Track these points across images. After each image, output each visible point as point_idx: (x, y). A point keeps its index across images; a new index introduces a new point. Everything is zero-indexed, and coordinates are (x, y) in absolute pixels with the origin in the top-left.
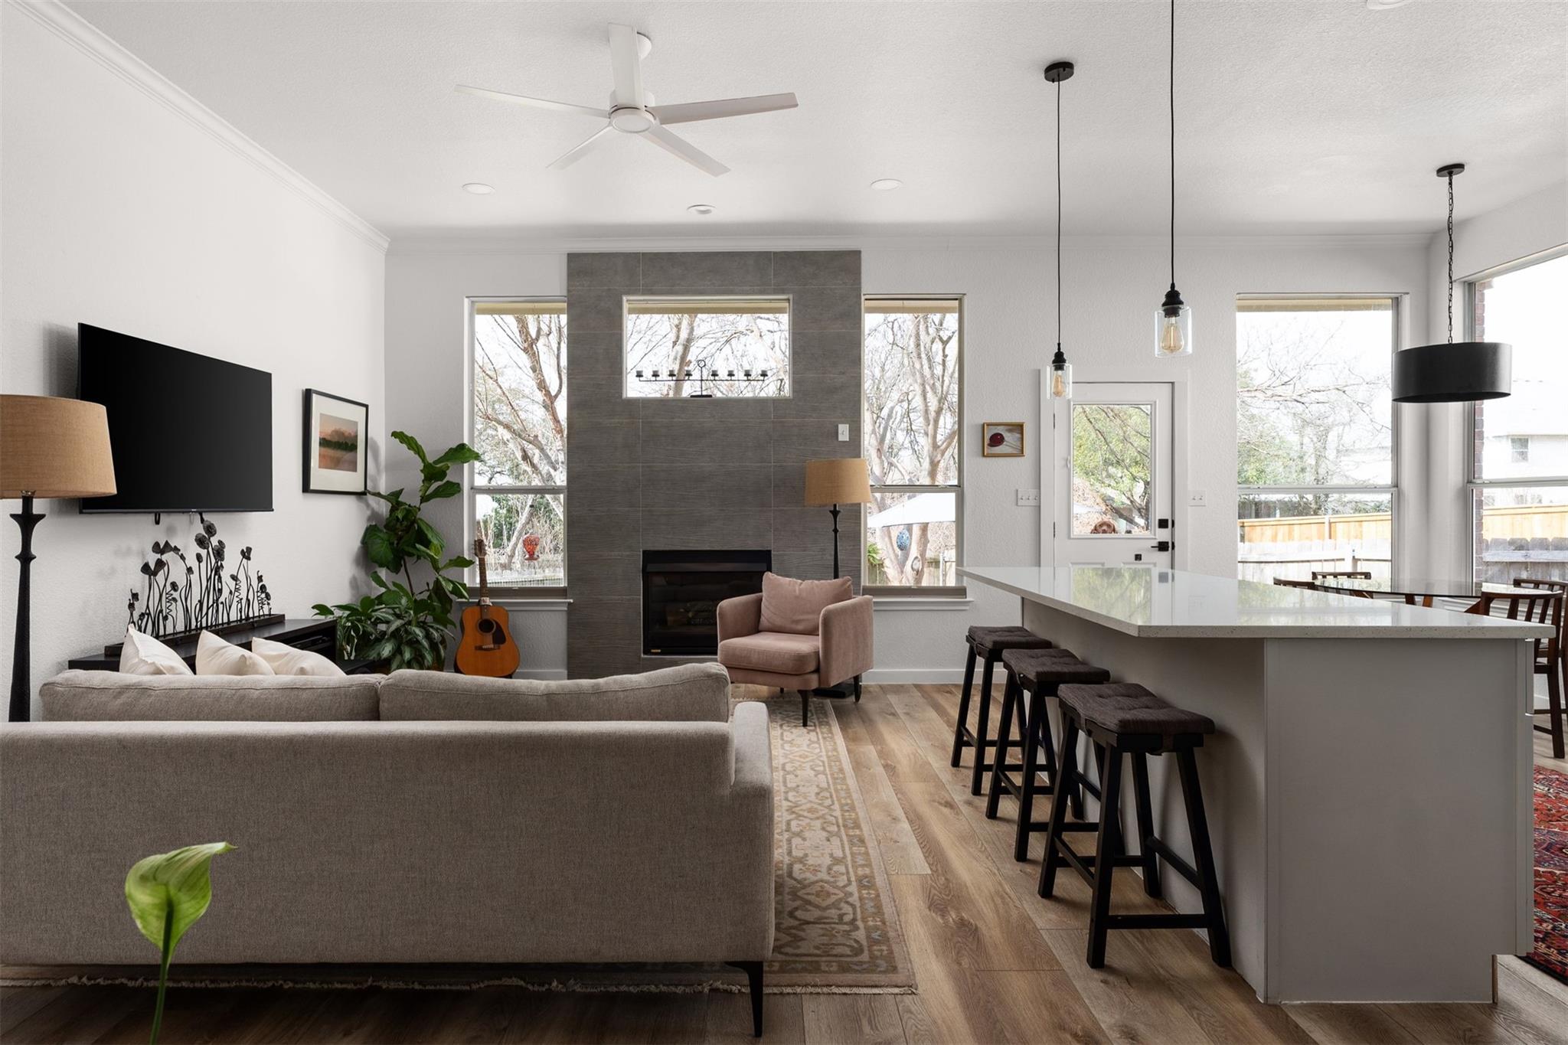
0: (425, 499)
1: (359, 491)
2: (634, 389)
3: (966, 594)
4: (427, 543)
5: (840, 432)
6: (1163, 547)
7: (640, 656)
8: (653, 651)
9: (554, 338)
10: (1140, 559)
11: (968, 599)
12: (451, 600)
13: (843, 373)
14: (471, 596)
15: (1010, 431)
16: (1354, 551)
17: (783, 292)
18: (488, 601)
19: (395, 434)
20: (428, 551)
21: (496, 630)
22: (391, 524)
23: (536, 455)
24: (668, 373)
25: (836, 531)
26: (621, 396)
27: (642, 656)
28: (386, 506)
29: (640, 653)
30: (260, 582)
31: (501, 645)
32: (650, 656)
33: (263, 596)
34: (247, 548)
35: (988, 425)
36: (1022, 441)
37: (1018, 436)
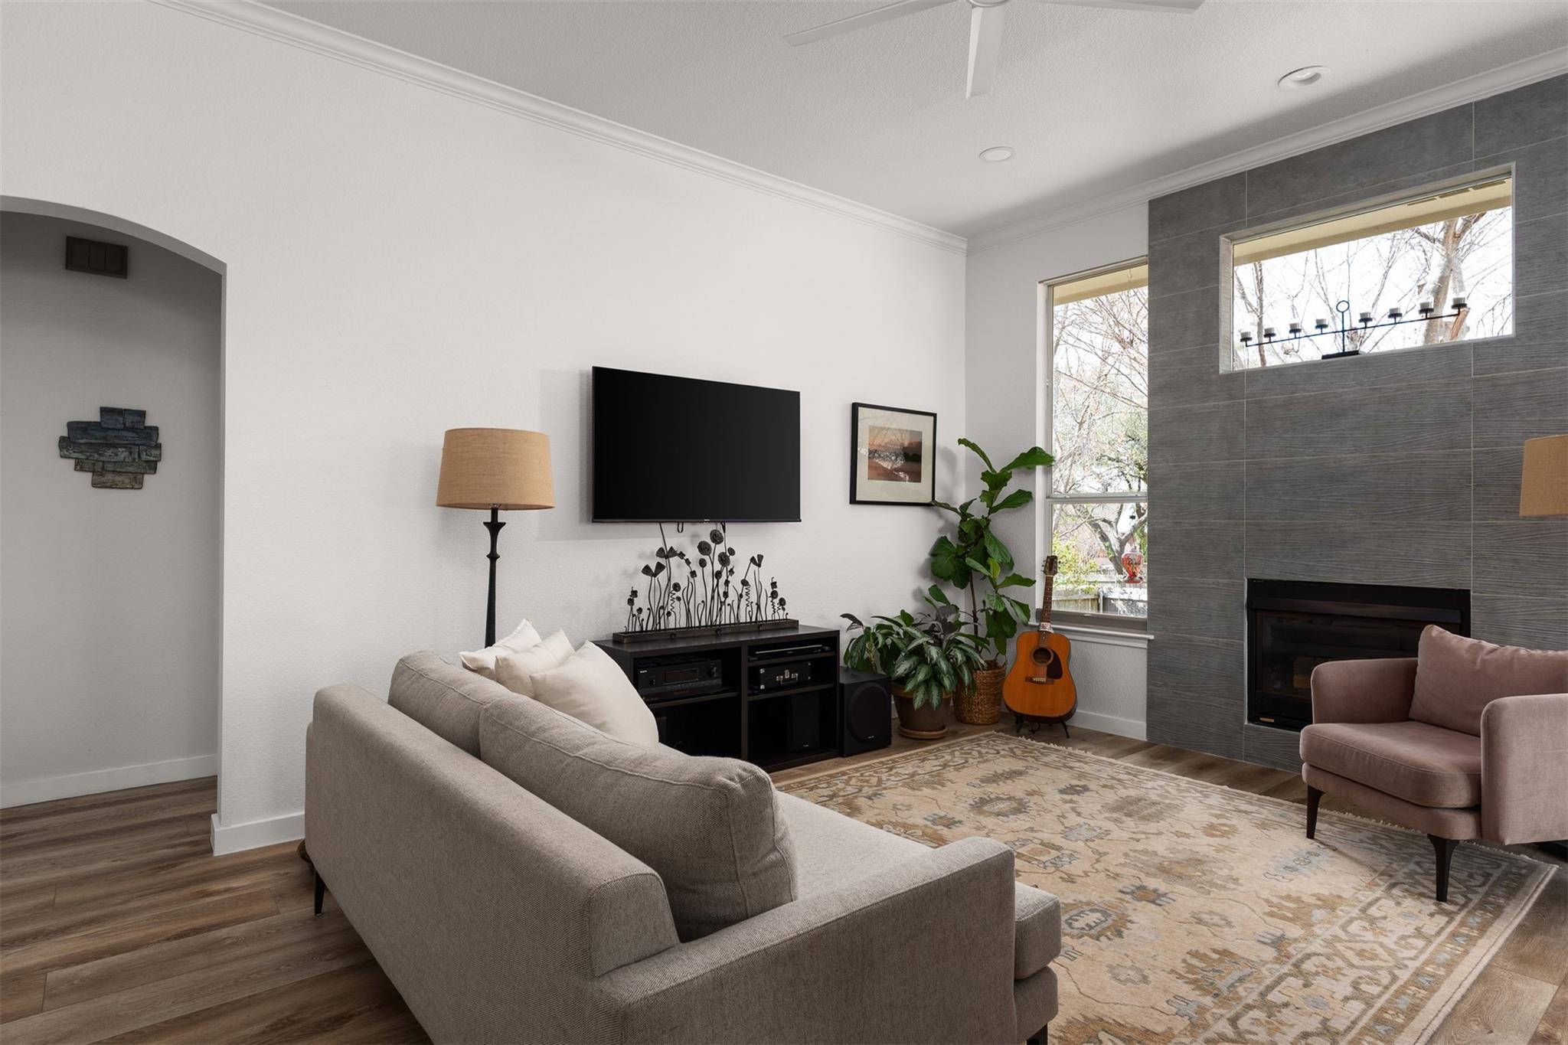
0: (993, 510)
1: (928, 502)
2: (1237, 359)
7: (1242, 724)
8: (1261, 719)
12: (1014, 623)
18: (1048, 627)
19: (963, 441)
20: (979, 567)
21: (1053, 660)
22: (962, 535)
24: (1289, 329)
26: (1218, 371)
27: (1246, 723)
28: (956, 518)
29: (1243, 719)
30: (773, 588)
31: (1056, 680)
32: (1258, 726)
33: (776, 601)
34: (758, 556)
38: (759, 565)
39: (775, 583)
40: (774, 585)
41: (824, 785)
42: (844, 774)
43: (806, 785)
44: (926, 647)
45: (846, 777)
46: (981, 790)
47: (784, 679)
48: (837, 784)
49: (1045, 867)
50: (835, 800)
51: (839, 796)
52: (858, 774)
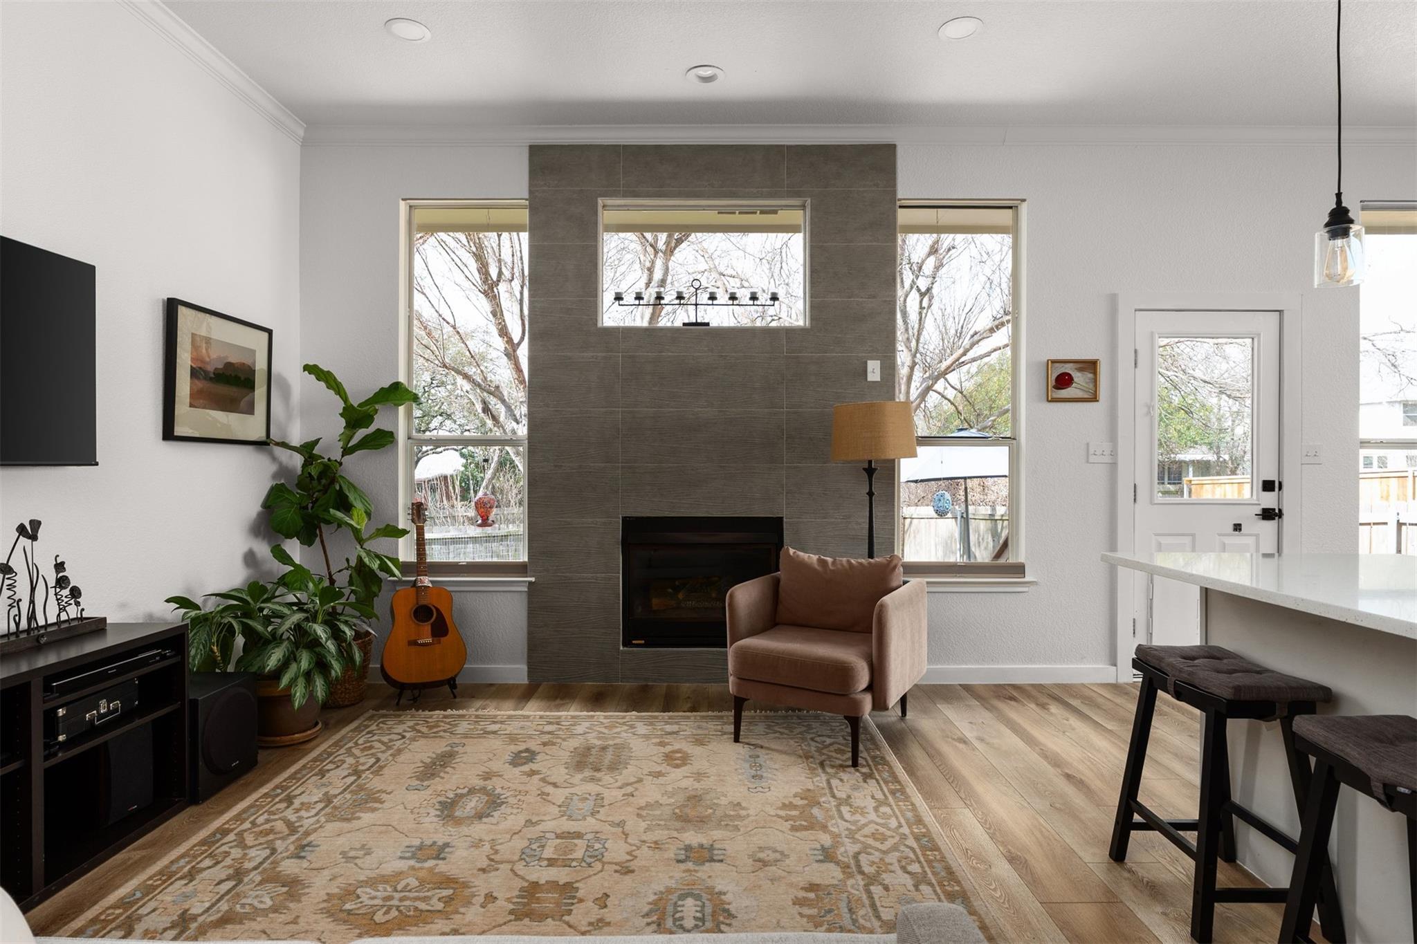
0: (347, 451)
1: (261, 441)
2: (612, 316)
3: (1024, 572)
4: (346, 507)
5: (869, 369)
6: (1268, 514)
7: (619, 650)
8: (635, 642)
9: (516, 284)
10: (1240, 530)
11: (1027, 579)
12: (380, 580)
13: (874, 297)
14: (403, 573)
15: (1080, 370)
16: (1398, 514)
17: (797, 194)
18: (426, 581)
19: (308, 368)
20: (347, 519)
21: (436, 618)
22: (305, 481)
23: (501, 410)
25: (870, 494)
26: (597, 327)
27: (621, 648)
28: (297, 461)
29: (619, 645)
30: (57, 572)
31: (442, 639)
32: (631, 649)
33: (66, 592)
34: (32, 522)
35: (1054, 362)
36: (1095, 381)
37: (1091, 376)
38: (34, 537)
39: (62, 564)
40: (60, 567)
41: (208, 862)
42: (224, 832)
43: (176, 873)
44: (304, 625)
45: (231, 837)
46: (429, 791)
47: (101, 716)
48: (227, 854)
49: (589, 865)
50: (246, 880)
51: (248, 871)
52: (247, 825)
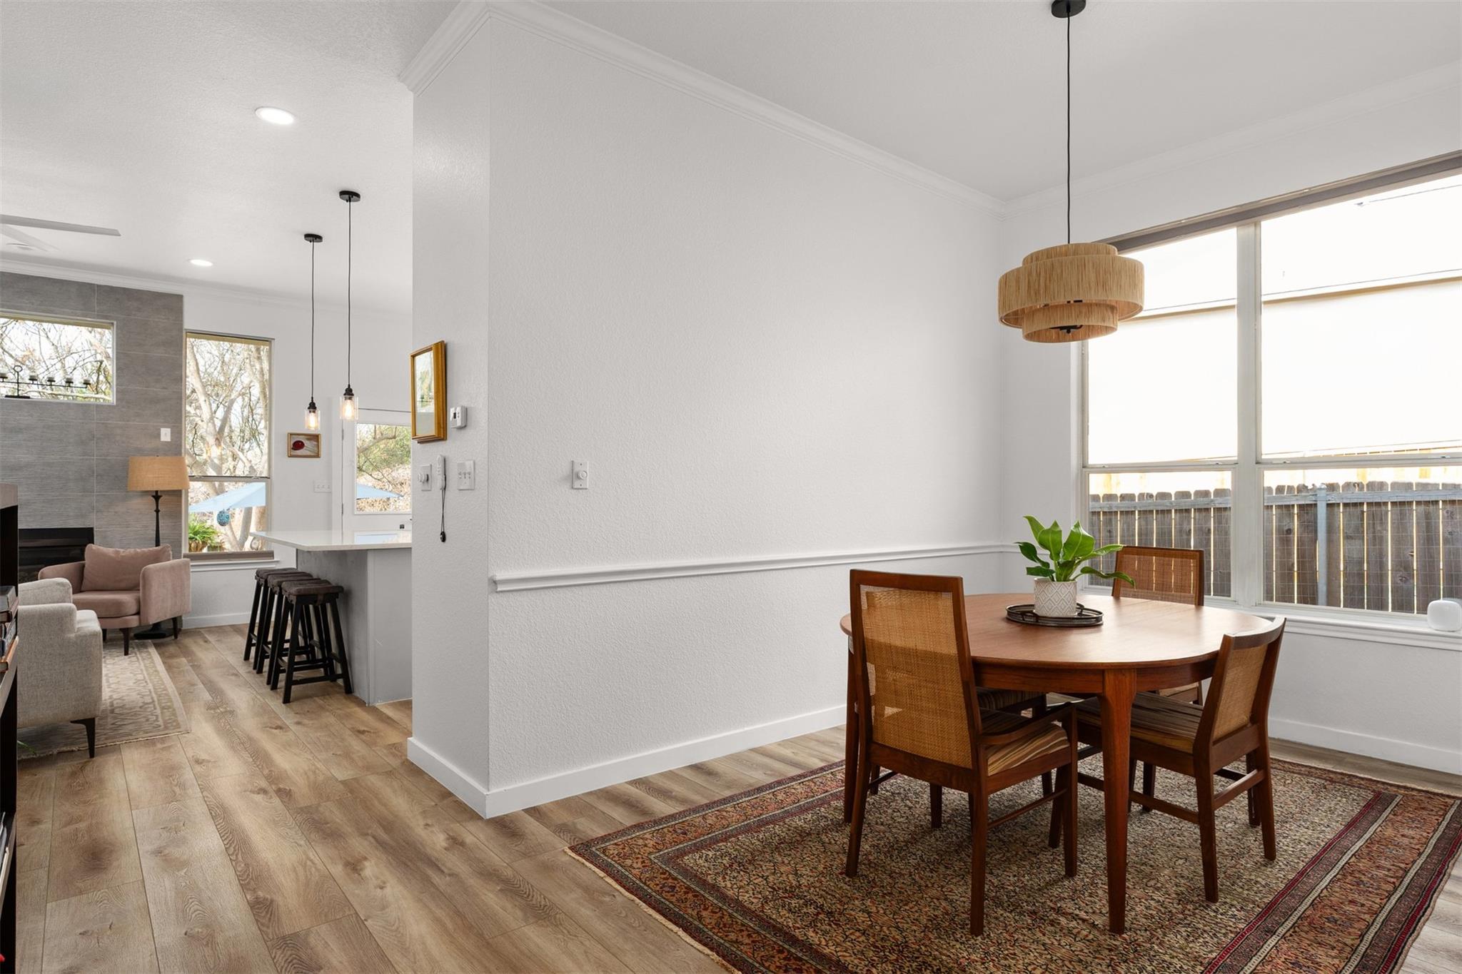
3: (273, 556)
5: (161, 433)
11: (275, 559)
13: (166, 388)
15: (308, 439)
17: (105, 318)
25: (157, 511)
35: (291, 434)
36: (318, 446)
37: (315, 443)
